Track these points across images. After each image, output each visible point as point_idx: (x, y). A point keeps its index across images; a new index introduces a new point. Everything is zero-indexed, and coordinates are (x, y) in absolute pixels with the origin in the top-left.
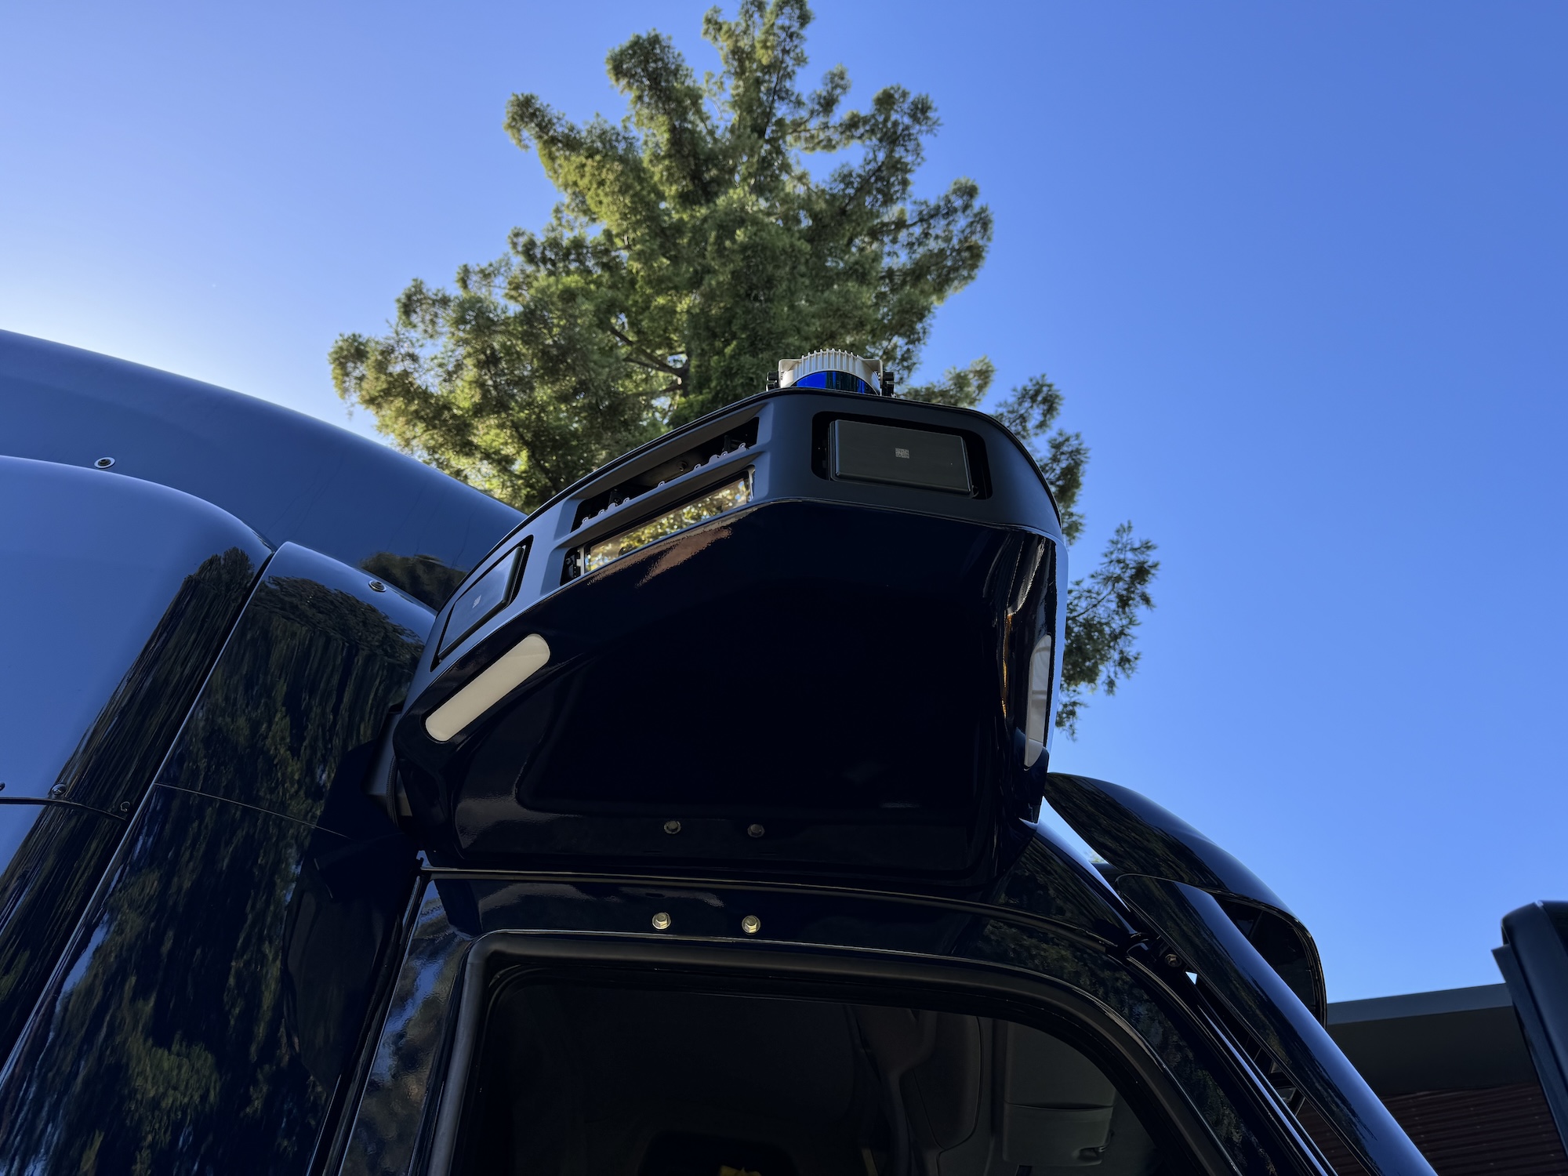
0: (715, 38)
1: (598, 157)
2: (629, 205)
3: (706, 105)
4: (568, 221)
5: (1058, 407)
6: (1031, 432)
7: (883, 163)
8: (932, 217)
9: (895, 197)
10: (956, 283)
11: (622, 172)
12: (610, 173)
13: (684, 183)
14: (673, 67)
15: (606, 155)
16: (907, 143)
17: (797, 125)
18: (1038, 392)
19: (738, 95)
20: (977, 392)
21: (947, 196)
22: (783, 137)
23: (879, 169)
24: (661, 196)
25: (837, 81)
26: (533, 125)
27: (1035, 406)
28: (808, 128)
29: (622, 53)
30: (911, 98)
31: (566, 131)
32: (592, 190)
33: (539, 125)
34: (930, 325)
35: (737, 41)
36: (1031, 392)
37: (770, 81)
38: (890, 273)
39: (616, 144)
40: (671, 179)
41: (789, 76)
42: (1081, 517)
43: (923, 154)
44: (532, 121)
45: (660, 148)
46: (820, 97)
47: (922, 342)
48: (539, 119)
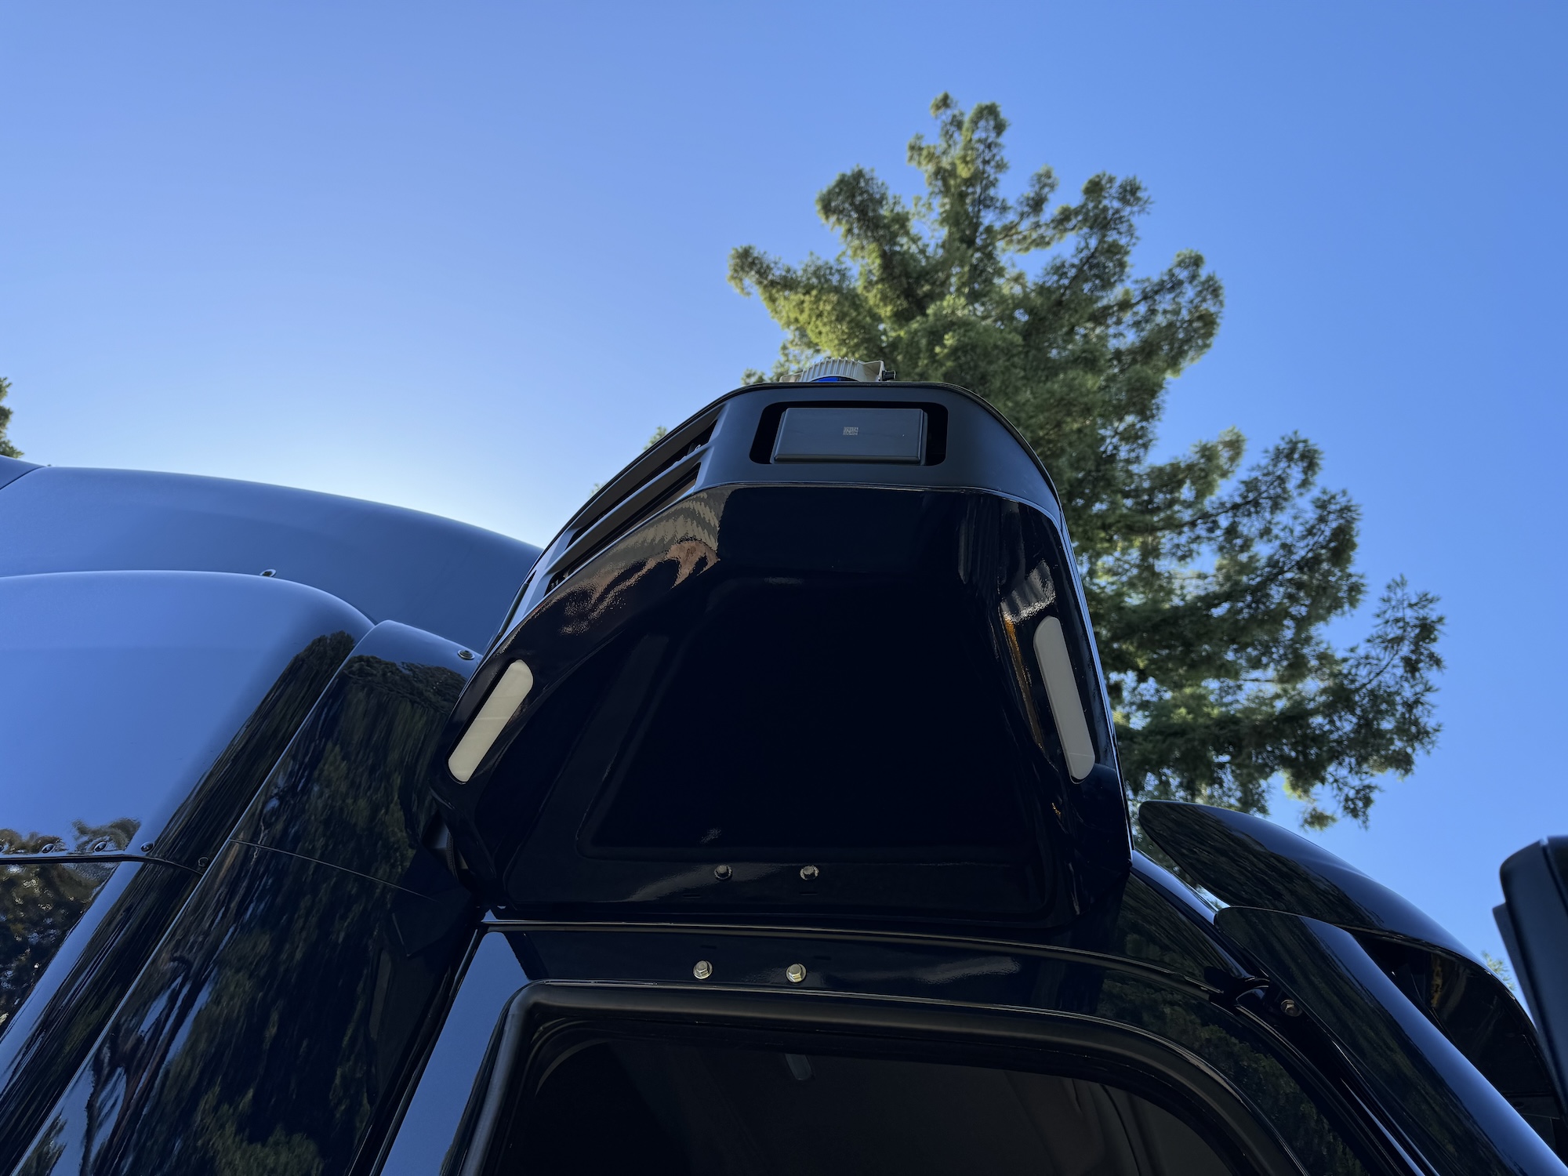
0: (919, 163)
1: (814, 293)
2: (846, 331)
3: (914, 226)
4: (795, 356)
5: (1319, 462)
6: (1294, 493)
7: (1096, 249)
8: (1156, 292)
9: (1112, 280)
10: (1191, 354)
11: (839, 303)
12: (827, 304)
13: (899, 302)
14: (878, 196)
15: (822, 288)
16: (1118, 226)
17: (1008, 230)
18: (1293, 450)
19: (945, 212)
20: (1229, 464)
21: (1170, 270)
22: (992, 244)
23: (1093, 256)
24: (877, 319)
25: (1045, 181)
26: (753, 273)
27: (1293, 465)
28: (1019, 230)
29: (830, 192)
30: (1117, 184)
31: (784, 273)
32: (812, 323)
33: (758, 272)
34: (1163, 401)
35: (939, 162)
36: (1286, 451)
37: (974, 193)
38: (1118, 354)
39: (830, 277)
40: (885, 299)
41: (993, 184)
42: (1361, 577)
43: (1137, 233)
44: (751, 269)
45: (873, 274)
46: (1028, 199)
47: (1156, 418)
48: (759, 266)
